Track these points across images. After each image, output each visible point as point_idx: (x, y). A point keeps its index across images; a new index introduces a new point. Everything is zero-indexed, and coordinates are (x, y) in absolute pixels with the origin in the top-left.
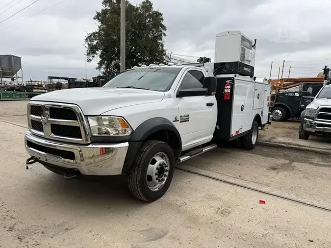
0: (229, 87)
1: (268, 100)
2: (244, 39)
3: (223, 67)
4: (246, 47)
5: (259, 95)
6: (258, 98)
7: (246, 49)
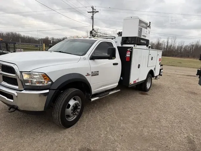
0: (130, 53)
1: (160, 61)
2: (141, 22)
3: (127, 40)
4: (143, 27)
5: (152, 57)
6: (152, 60)
7: (143, 28)
